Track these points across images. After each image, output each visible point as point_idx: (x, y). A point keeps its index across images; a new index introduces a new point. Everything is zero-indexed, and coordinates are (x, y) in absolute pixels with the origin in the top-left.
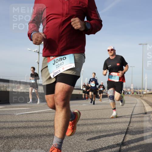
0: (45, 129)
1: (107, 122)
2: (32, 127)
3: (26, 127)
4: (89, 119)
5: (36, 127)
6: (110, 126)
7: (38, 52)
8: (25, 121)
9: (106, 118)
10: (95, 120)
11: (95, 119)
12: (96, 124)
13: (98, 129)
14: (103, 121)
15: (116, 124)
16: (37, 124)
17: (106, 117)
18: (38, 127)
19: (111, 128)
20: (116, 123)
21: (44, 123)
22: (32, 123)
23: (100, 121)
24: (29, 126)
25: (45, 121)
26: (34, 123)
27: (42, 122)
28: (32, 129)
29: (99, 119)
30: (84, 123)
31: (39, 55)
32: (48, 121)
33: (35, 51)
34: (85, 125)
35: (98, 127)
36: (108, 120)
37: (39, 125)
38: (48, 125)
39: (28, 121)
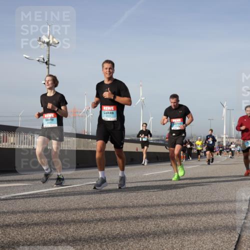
0: (65, 227)
1: (198, 210)
2: (36, 224)
3: (24, 224)
4: (159, 205)
5: (46, 223)
6: (204, 219)
7: (46, 63)
8: (20, 212)
9: (194, 203)
10: (171, 208)
11: (172, 205)
12: (174, 215)
13: (179, 226)
14: (188, 209)
15: (218, 215)
16: (46, 217)
17: (194, 201)
18: (48, 223)
19: (206, 225)
20: (217, 212)
21: (63, 215)
22: (35, 215)
23: (182, 209)
24: (30, 222)
25: (63, 210)
26: (39, 214)
27: (58, 214)
28: (36, 228)
29: (181, 204)
30: (148, 214)
31: (48, 68)
32: (72, 210)
33: (39, 61)
34: (151, 217)
35: (178, 221)
36: (199, 206)
37: (51, 219)
38: (70, 219)
39: (28, 212)
